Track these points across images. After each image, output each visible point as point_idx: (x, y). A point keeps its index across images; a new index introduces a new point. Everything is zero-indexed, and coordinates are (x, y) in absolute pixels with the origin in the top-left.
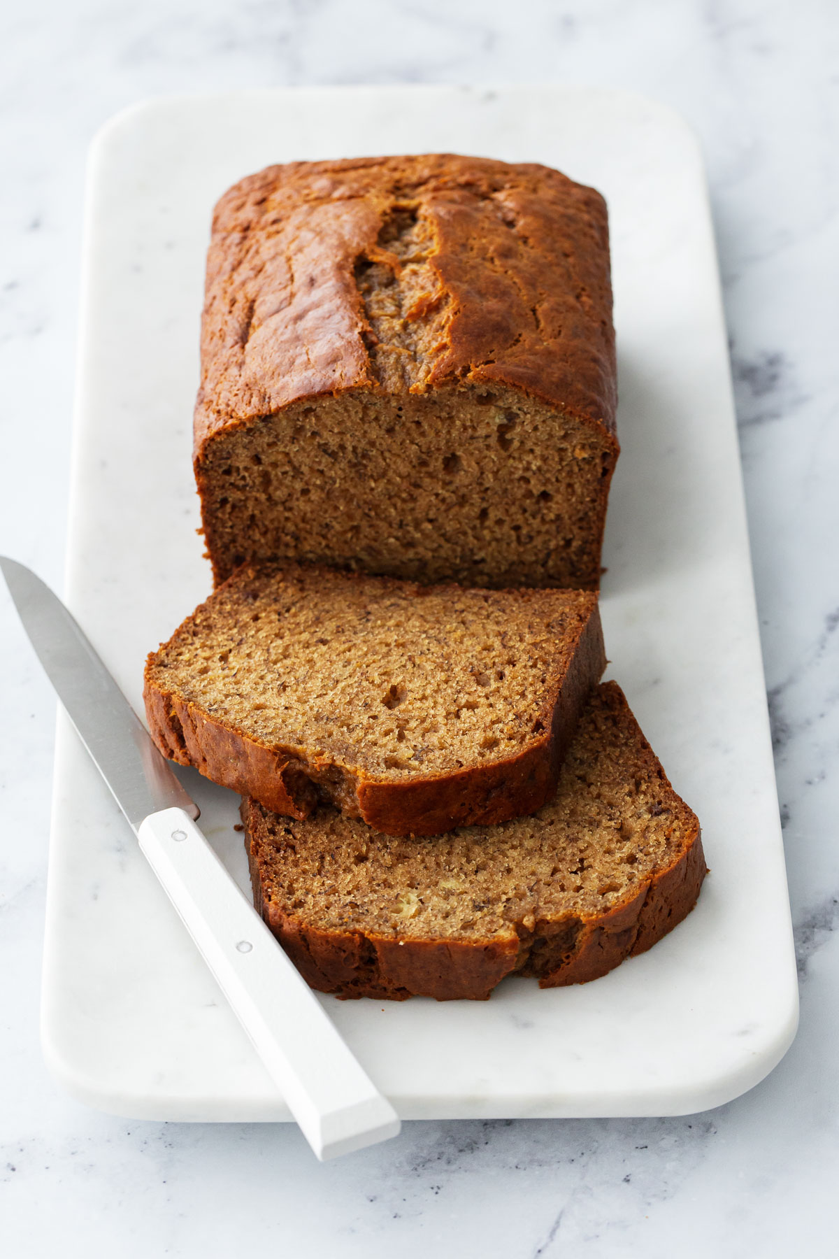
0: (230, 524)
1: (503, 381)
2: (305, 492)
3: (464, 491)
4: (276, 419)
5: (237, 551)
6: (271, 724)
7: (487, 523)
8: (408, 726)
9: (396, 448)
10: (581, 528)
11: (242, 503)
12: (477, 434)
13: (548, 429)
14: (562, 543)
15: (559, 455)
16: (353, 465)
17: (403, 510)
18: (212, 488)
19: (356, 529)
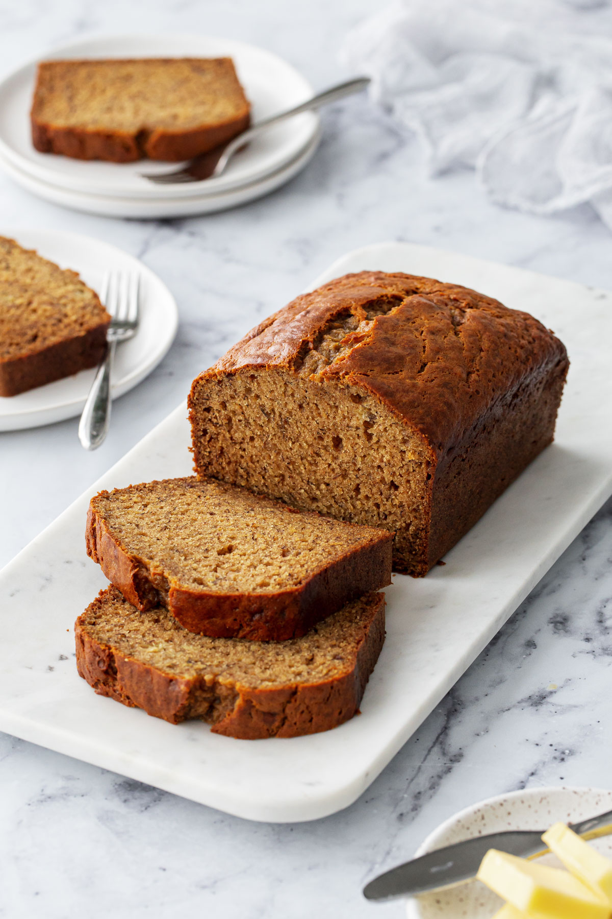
0: (208, 450)
1: (365, 387)
2: (252, 439)
3: (344, 466)
4: (234, 378)
5: (212, 471)
6: (142, 545)
7: (359, 496)
8: (222, 566)
9: (304, 421)
10: (415, 517)
11: (215, 436)
12: (351, 424)
13: (393, 432)
14: (404, 525)
15: (402, 455)
16: (280, 427)
17: (309, 471)
18: (197, 419)
19: (283, 477)
